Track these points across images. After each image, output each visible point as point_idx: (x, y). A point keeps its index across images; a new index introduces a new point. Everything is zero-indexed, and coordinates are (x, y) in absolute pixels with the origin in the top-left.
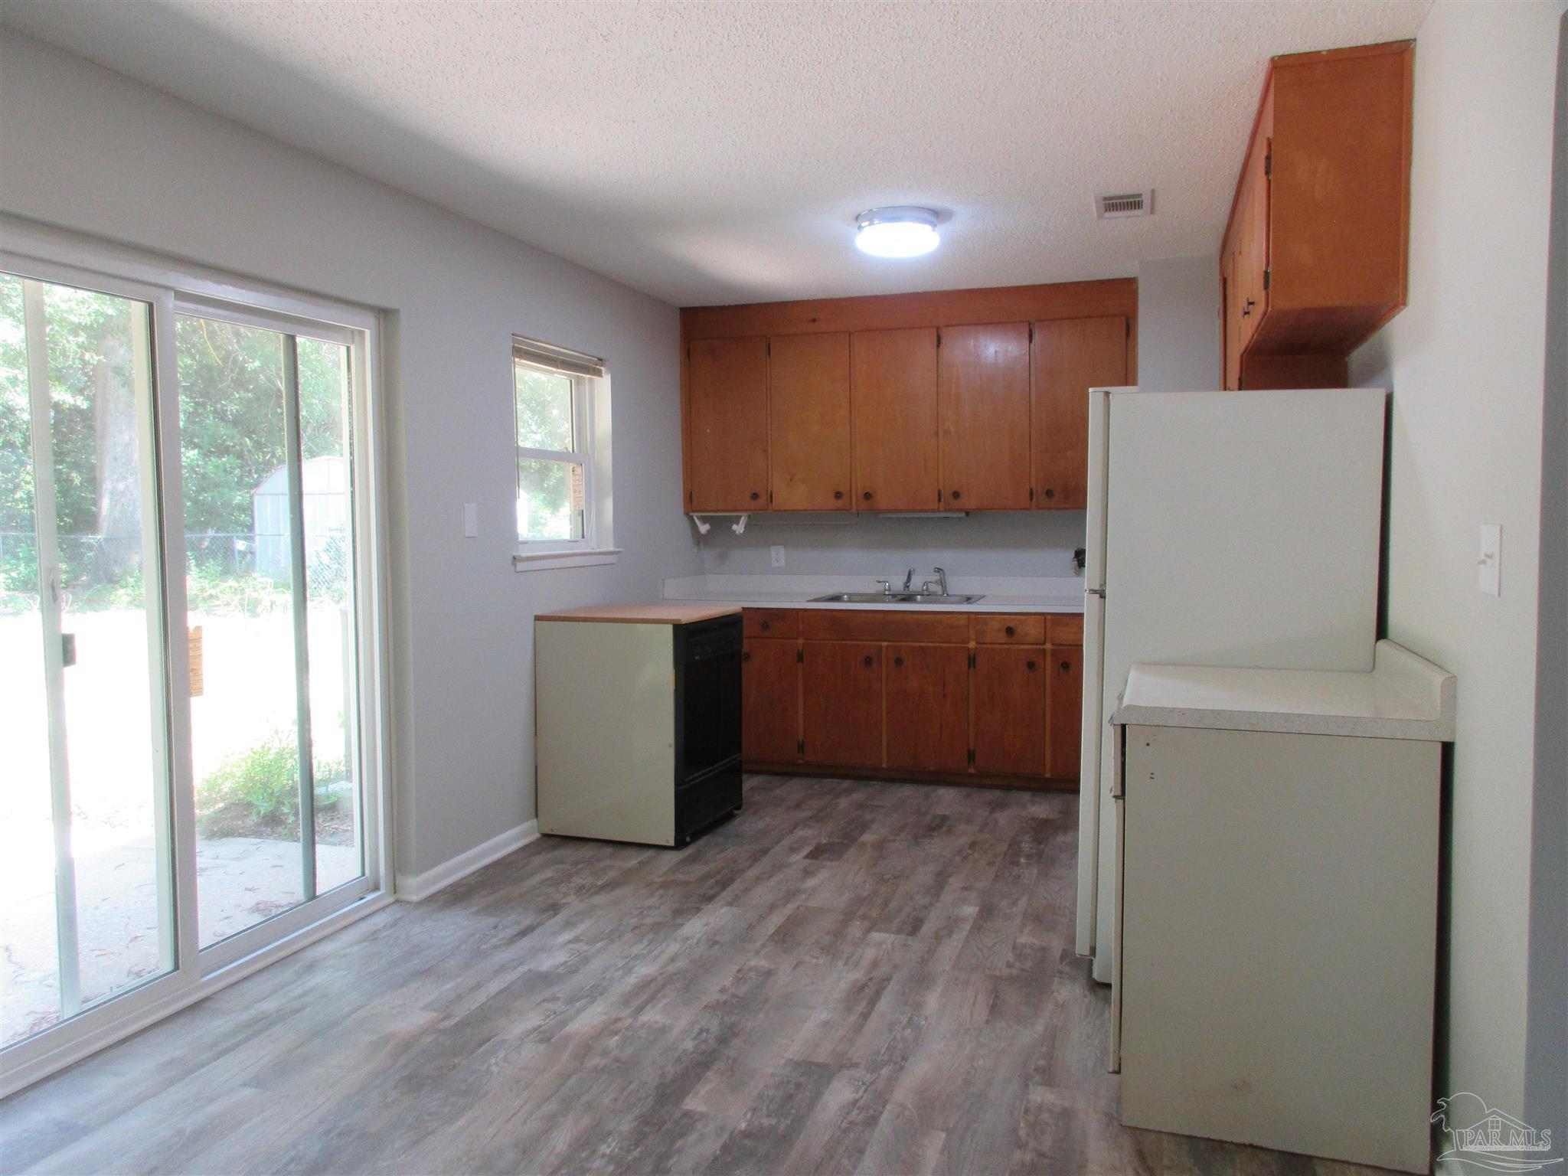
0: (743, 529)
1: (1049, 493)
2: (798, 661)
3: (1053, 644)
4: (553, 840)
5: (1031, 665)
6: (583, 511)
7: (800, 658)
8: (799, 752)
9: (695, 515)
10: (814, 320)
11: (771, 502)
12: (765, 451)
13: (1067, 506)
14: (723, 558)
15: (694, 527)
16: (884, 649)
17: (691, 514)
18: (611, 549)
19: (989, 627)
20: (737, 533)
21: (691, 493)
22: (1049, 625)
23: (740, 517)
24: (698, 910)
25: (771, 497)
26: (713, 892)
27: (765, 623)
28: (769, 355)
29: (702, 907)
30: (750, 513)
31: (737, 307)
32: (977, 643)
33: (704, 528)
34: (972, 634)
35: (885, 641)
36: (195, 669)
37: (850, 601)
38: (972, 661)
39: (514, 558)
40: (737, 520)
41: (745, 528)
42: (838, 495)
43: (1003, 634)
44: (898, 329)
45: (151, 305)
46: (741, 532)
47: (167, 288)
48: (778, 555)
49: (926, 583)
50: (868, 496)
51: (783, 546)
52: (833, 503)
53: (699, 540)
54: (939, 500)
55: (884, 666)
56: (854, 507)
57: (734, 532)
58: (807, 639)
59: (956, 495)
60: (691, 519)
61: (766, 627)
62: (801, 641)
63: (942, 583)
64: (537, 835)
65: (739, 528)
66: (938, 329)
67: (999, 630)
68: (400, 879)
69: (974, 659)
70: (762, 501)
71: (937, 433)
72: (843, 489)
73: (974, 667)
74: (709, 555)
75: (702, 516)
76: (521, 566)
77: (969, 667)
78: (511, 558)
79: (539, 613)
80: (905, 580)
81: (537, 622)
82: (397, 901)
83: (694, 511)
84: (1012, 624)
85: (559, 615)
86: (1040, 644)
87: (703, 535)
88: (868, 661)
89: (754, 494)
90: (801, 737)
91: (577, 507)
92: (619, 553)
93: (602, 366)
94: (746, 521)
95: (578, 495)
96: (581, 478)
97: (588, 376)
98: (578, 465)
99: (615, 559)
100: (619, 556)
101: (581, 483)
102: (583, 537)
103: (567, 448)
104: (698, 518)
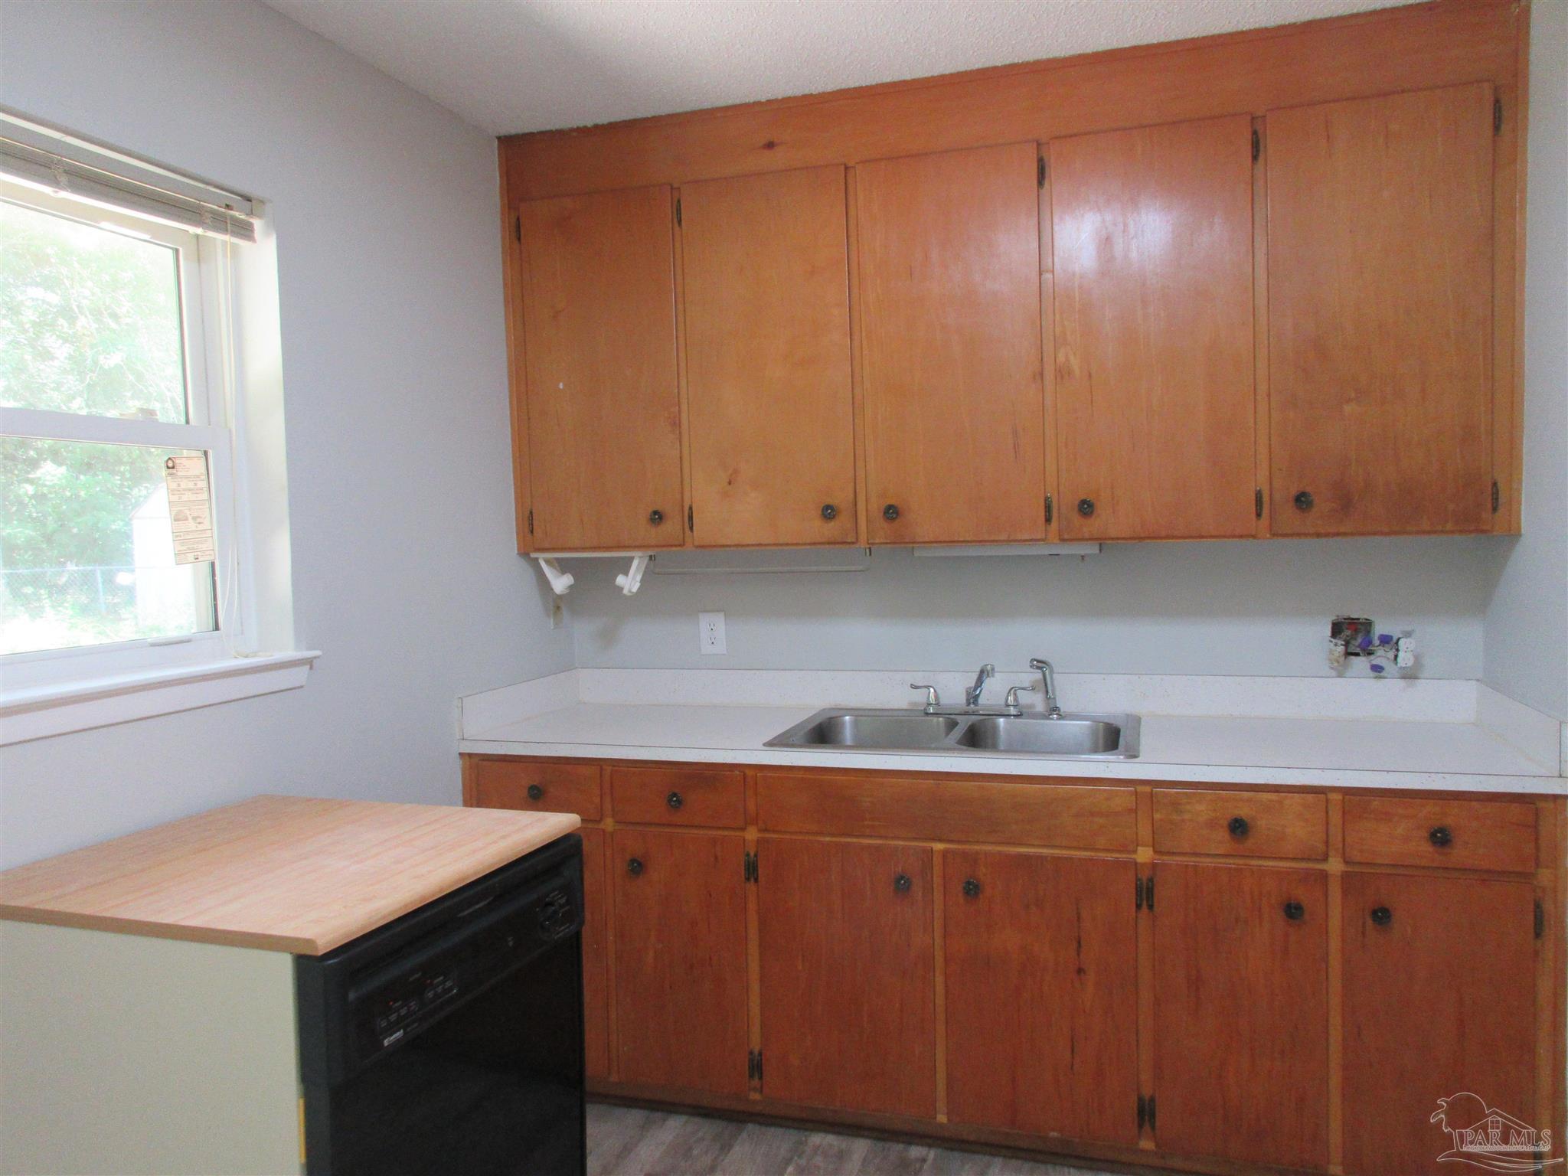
0: (638, 585)
1: (1302, 501)
2: (748, 879)
3: (1346, 862)
5: (1293, 911)
6: (213, 564)
7: (751, 870)
8: (751, 1076)
9: (541, 557)
10: (770, 145)
11: (691, 528)
12: (676, 424)
13: (1342, 530)
14: (607, 638)
15: (544, 583)
16: (937, 860)
17: (533, 555)
18: (290, 653)
19: (1187, 816)
20: (625, 591)
21: (531, 513)
22: (1336, 818)
23: (631, 559)
25: (691, 518)
27: (675, 795)
28: (680, 221)
30: (650, 553)
31: (613, 128)
32: (1155, 852)
33: (560, 583)
34: (1145, 831)
35: (940, 840)
37: (862, 744)
38: (1146, 893)
40: (624, 567)
41: (642, 581)
42: (829, 513)
43: (1223, 834)
44: (946, 151)
46: (635, 590)
48: (713, 631)
49: (1013, 690)
50: (892, 513)
51: (721, 616)
52: (821, 528)
53: (556, 605)
54: (1048, 520)
55: (938, 896)
56: (863, 536)
57: (621, 589)
58: (766, 830)
59: (1086, 508)
60: (535, 563)
61: (675, 802)
62: (752, 834)
63: (1045, 687)
65: (630, 582)
66: (1039, 145)
67: (1212, 824)
69: (1150, 891)
70: (671, 527)
71: (1042, 374)
72: (840, 498)
73: (1151, 907)
74: (582, 630)
75: (557, 559)
77: (1138, 907)
80: (973, 684)
83: (540, 550)
84: (1243, 812)
86: (1317, 860)
87: (560, 597)
88: (902, 885)
89: (655, 513)
90: (756, 1044)
91: (191, 557)
92: (309, 662)
93: (251, 213)
94: (643, 568)
95: (191, 525)
96: (203, 484)
97: (211, 234)
98: (194, 454)
99: (300, 675)
100: (311, 668)
101: (205, 496)
102: (217, 628)
103: (170, 413)
104: (547, 561)
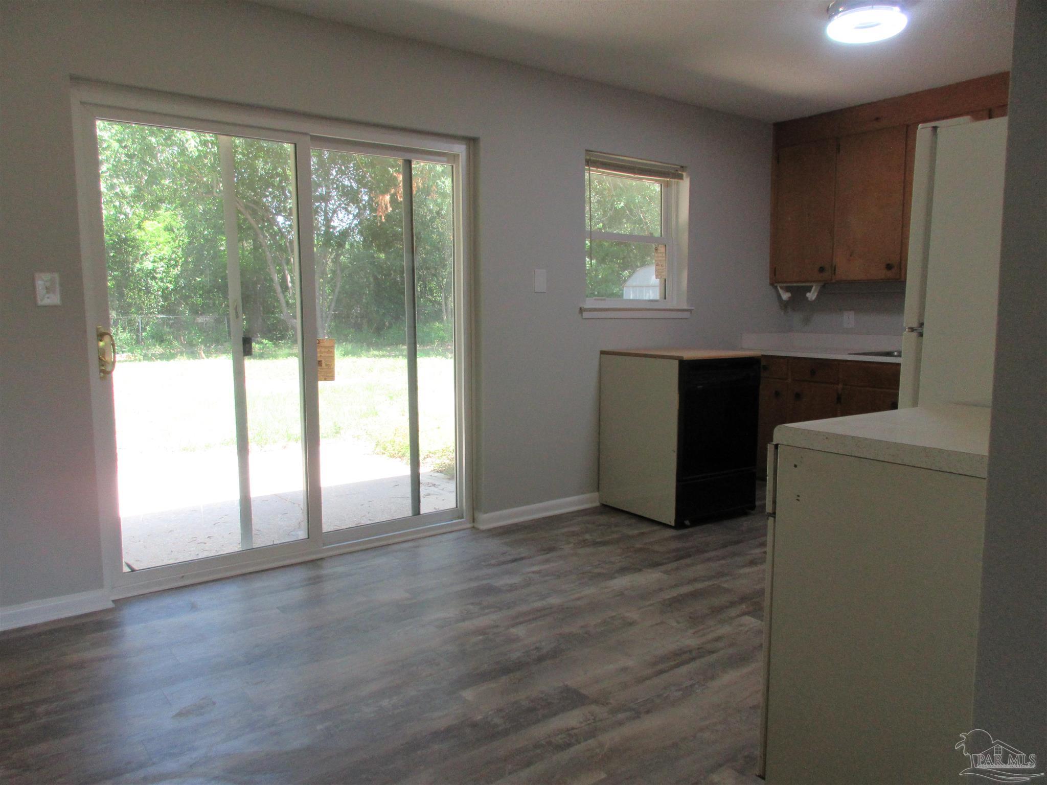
0: (815, 297)
2: (838, 403)
4: (606, 509)
6: (665, 279)
7: (838, 399)
9: (779, 286)
11: (835, 274)
12: (831, 234)
14: (807, 321)
15: (779, 296)
17: (775, 285)
18: (685, 307)
20: (810, 299)
21: (775, 268)
23: (812, 286)
24: (640, 570)
25: (835, 270)
26: (664, 561)
27: (813, 369)
28: (839, 153)
29: (644, 570)
30: (820, 284)
33: (785, 296)
36: (329, 365)
39: (581, 309)
40: (809, 289)
41: (817, 295)
42: (889, 267)
45: (295, 145)
46: (813, 298)
47: (306, 134)
48: (849, 319)
51: (853, 312)
52: (885, 274)
53: (783, 305)
57: (808, 298)
58: (846, 385)
60: (776, 288)
61: (813, 373)
64: (597, 504)
65: (812, 296)
68: (476, 515)
70: (828, 274)
72: (893, 261)
74: (796, 317)
75: (785, 286)
76: (585, 315)
78: (578, 310)
79: (605, 349)
81: (602, 355)
82: (473, 527)
83: (779, 282)
85: (625, 351)
87: (785, 302)
89: (821, 268)
91: (660, 277)
92: (690, 311)
93: (683, 171)
94: (818, 290)
95: (660, 267)
96: (664, 255)
97: (671, 180)
98: (662, 246)
99: (686, 315)
100: (691, 313)
101: (664, 259)
102: (665, 298)
103: (657, 234)
104: (781, 288)
